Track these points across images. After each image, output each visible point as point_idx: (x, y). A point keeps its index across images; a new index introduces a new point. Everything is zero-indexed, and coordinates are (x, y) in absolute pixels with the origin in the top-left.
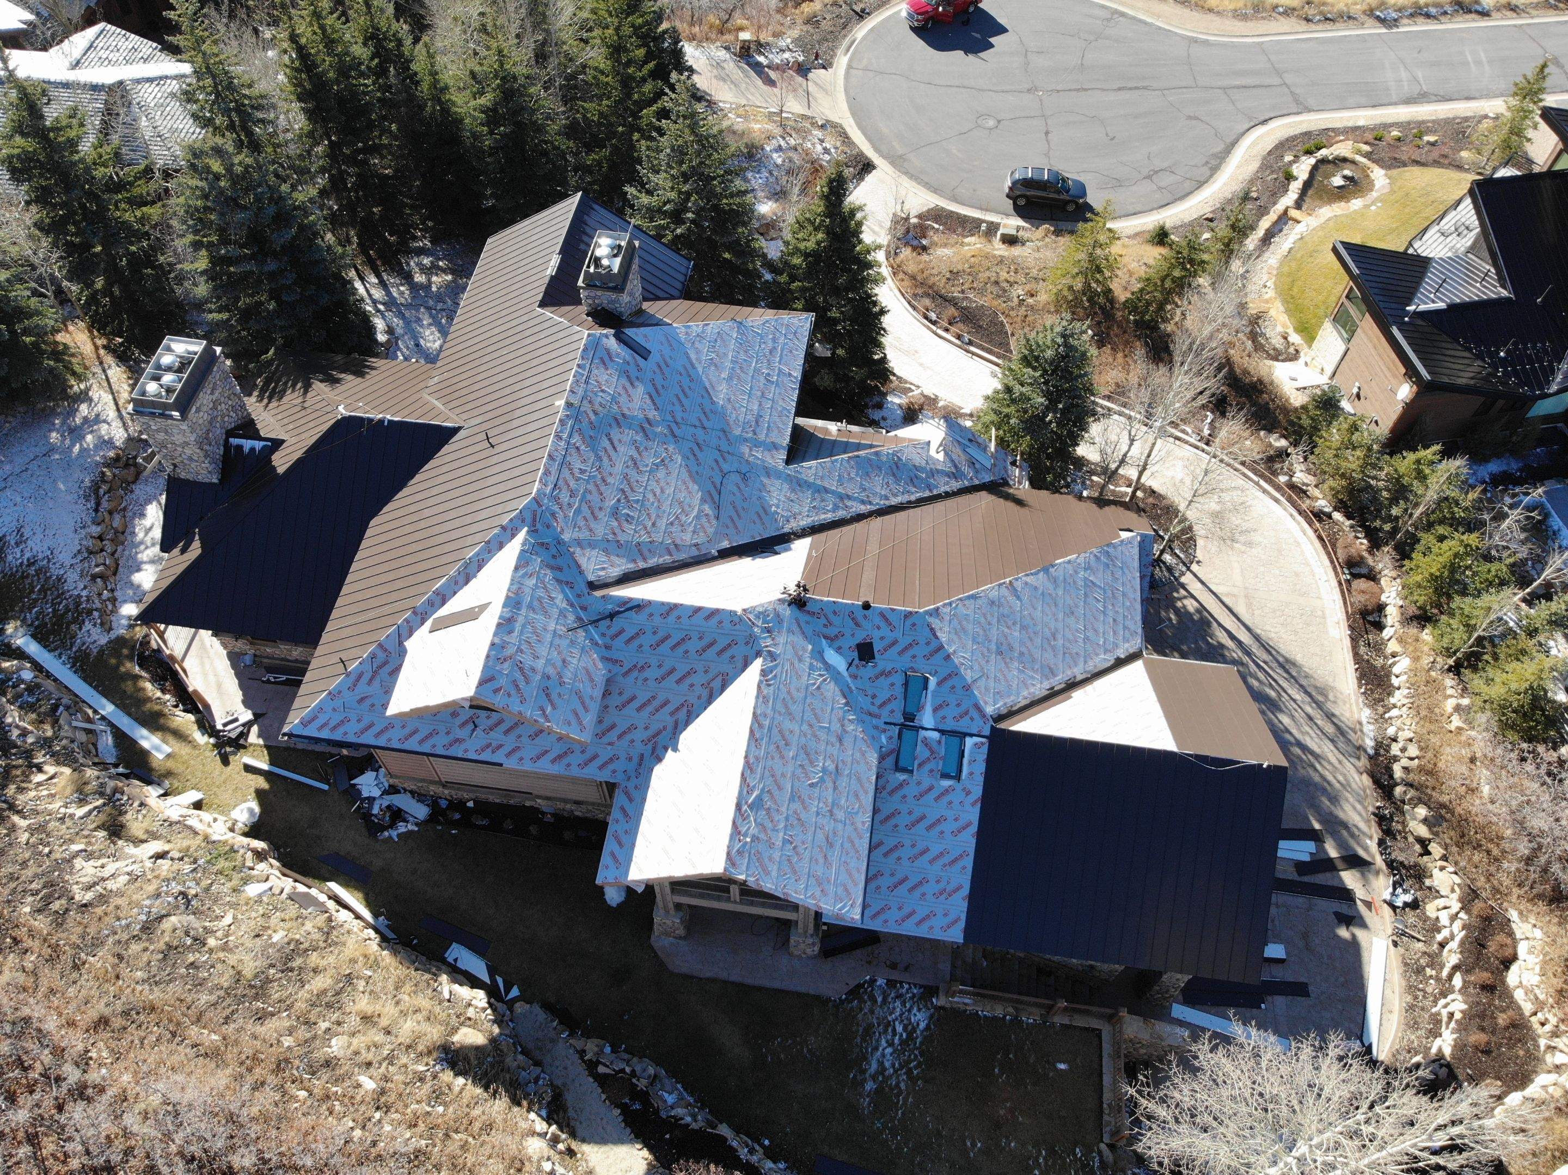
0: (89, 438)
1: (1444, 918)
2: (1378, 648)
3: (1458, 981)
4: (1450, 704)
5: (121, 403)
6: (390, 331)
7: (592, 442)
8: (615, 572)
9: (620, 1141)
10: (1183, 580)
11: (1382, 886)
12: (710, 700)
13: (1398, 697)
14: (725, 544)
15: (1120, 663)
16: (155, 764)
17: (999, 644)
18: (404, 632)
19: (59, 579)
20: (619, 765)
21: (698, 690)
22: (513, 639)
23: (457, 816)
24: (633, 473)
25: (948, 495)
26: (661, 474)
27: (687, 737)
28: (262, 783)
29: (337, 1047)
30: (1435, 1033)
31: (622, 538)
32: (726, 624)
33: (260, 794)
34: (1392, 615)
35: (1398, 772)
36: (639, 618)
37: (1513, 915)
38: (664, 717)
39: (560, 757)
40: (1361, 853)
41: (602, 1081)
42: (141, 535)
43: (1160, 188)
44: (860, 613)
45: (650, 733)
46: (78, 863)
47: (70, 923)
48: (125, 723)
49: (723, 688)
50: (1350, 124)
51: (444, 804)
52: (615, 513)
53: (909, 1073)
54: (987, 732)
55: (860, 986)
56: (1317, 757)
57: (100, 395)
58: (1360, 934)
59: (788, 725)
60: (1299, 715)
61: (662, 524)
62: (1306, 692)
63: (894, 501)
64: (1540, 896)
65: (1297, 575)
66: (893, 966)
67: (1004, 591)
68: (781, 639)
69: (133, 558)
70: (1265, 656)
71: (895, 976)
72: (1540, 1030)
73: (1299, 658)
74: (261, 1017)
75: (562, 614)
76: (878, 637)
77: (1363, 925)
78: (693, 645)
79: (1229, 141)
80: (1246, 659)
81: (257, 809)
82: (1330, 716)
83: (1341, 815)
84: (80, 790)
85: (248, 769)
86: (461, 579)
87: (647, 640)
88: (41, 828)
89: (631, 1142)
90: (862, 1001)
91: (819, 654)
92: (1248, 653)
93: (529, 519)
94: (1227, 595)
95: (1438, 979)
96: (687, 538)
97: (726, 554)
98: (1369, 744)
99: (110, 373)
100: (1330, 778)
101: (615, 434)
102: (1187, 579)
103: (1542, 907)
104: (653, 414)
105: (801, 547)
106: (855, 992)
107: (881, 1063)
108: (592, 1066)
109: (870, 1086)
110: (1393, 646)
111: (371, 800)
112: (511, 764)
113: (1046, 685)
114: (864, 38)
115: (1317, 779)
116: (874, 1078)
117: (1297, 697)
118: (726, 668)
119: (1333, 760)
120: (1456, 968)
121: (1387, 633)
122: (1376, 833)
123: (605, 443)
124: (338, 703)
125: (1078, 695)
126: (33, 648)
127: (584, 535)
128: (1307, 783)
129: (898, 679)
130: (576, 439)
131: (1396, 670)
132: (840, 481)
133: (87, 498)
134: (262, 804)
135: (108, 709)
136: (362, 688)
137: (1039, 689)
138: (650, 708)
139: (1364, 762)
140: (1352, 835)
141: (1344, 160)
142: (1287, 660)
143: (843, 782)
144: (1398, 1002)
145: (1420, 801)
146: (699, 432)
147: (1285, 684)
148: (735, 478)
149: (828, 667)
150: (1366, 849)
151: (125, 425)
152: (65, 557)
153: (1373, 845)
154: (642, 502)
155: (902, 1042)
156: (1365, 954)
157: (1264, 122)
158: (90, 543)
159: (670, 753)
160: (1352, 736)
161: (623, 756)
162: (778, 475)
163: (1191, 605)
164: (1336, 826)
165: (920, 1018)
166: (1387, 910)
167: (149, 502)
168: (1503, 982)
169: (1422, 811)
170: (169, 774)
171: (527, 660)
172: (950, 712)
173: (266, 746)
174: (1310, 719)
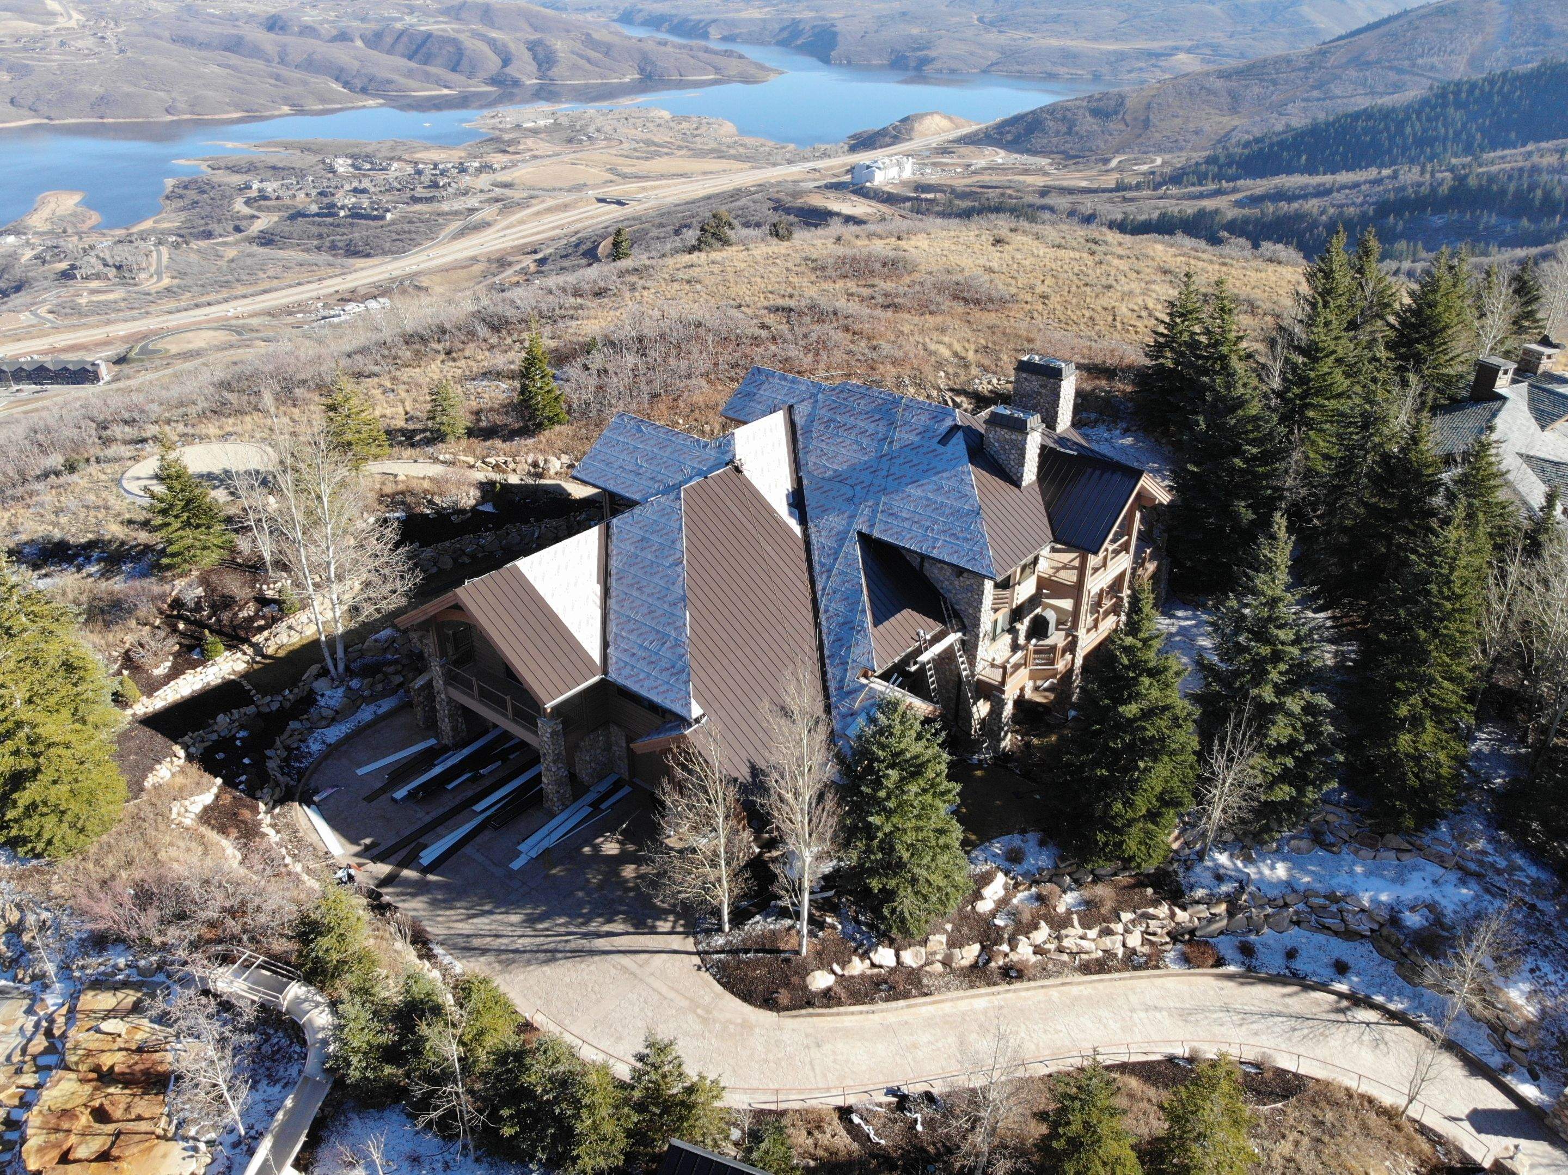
7: (878, 409)
8: (797, 419)
10: (691, 940)
11: (360, 875)
14: (805, 482)
24: (857, 430)
25: (824, 674)
26: (855, 447)
30: (272, 827)
31: (816, 423)
52: (832, 420)
56: (469, 916)
58: (357, 849)
60: (508, 931)
61: (823, 445)
62: (516, 951)
63: (823, 617)
65: (620, 1038)
68: (713, 453)
70: (572, 946)
73: (547, 969)
77: (357, 855)
80: (584, 930)
82: (485, 951)
83: (420, 897)
92: (585, 935)
94: (647, 962)
95: (288, 848)
96: (812, 459)
97: (799, 481)
98: (438, 952)
100: (448, 912)
101: (884, 422)
102: (689, 944)
104: (896, 446)
105: (797, 530)
115: (457, 904)
117: (521, 941)
119: (455, 925)
122: (387, 899)
123: (877, 417)
125: (597, 589)
127: (820, 404)
128: (460, 896)
130: (879, 401)
132: (841, 573)
139: (432, 938)
140: (403, 894)
142: (554, 960)
146: (884, 473)
148: (850, 494)
149: (691, 478)
153: (384, 892)
154: (836, 434)
162: (850, 524)
163: (664, 926)
164: (418, 889)
166: (346, 865)
174: (497, 936)
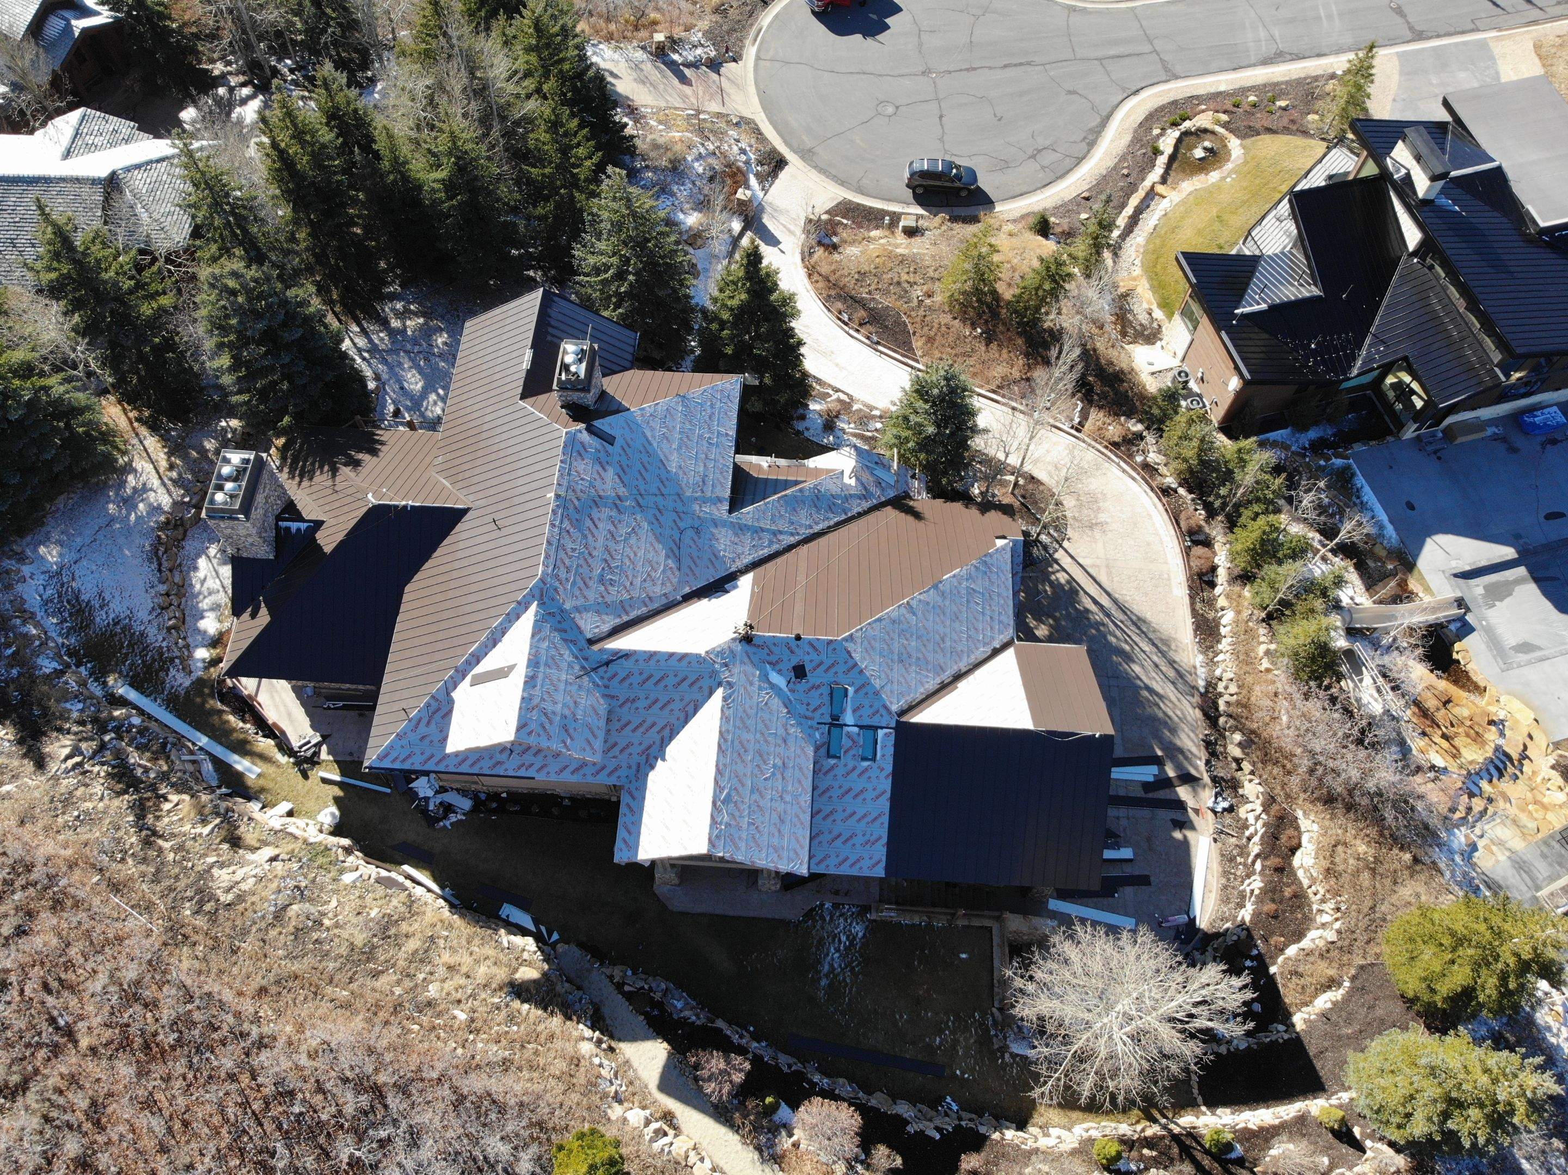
0: (141, 506)
1: (1251, 820)
2: (1211, 603)
3: (1258, 866)
4: (1262, 649)
5: (161, 470)
6: (377, 378)
7: (577, 523)
8: (606, 628)
9: (645, 1038)
10: (1056, 556)
11: (1207, 797)
12: (686, 721)
13: (1224, 645)
14: (687, 590)
15: (996, 652)
16: (250, 783)
17: (900, 654)
18: (450, 686)
19: (142, 634)
20: (623, 772)
21: (677, 713)
22: (537, 692)
23: (494, 805)
24: (611, 544)
25: (860, 515)
26: (633, 541)
27: (671, 750)
28: (338, 792)
29: (433, 991)
30: (1241, 905)
31: (609, 599)
32: (694, 664)
33: (337, 800)
34: (1222, 576)
35: (1222, 707)
36: (628, 664)
37: (1299, 814)
38: (653, 735)
39: (577, 770)
40: (1193, 772)
41: (629, 997)
42: (198, 587)
43: (1043, 167)
44: (793, 644)
45: (643, 747)
46: (216, 872)
47: (221, 919)
48: (219, 751)
49: (696, 711)
50: (1213, 90)
51: (483, 796)
52: (601, 580)
53: (852, 970)
54: (893, 724)
55: (813, 910)
56: (1161, 697)
57: (140, 464)
58: (1190, 834)
59: (746, 736)
60: (1147, 664)
61: (638, 581)
62: (1154, 644)
63: (817, 528)
64: (1318, 799)
65: (1148, 544)
66: (837, 893)
67: (903, 610)
68: (736, 670)
69: (195, 607)
70: (1122, 617)
71: (839, 900)
72: (1314, 899)
73: (1148, 616)
74: (376, 975)
75: (570, 666)
76: (809, 661)
77: (1193, 828)
78: (671, 681)
79: (1104, 114)
80: (1106, 620)
81: (337, 813)
82: (1172, 663)
83: (1178, 743)
84: (200, 813)
85: (325, 781)
86: (490, 644)
87: (636, 679)
88: (180, 848)
89: (654, 1038)
90: (815, 921)
91: (765, 677)
92: (1108, 615)
93: (537, 594)
94: (1093, 566)
95: (1245, 865)
96: (658, 590)
97: (688, 598)
98: (1201, 683)
99: (146, 443)
100: (1170, 713)
101: (595, 513)
102: (1059, 555)
103: (1320, 807)
104: (622, 491)
105: (746, 582)
106: (810, 914)
107: (831, 965)
108: (619, 987)
109: (824, 982)
110: (1222, 602)
111: (427, 799)
112: (541, 777)
113: (938, 680)
114: (770, 26)
115: (1160, 715)
116: (827, 976)
117: (1146, 649)
118: (698, 696)
119: (1174, 699)
120: (1257, 856)
121: (1218, 590)
122: (1204, 755)
123: (588, 523)
124: (404, 742)
125: (962, 685)
126: (132, 695)
127: (578, 603)
128: (1154, 719)
129: (825, 691)
130: (566, 524)
131: (1223, 621)
132: (773, 521)
133: (150, 561)
134: (339, 808)
135: (203, 741)
136: (422, 729)
137: (932, 685)
138: (642, 730)
139: (1196, 699)
140: (1186, 758)
141: (1205, 131)
142: (1139, 619)
143: (788, 774)
144: (1216, 883)
145: (1235, 729)
146: (659, 499)
147: (1136, 639)
148: (690, 533)
149: (773, 686)
150: (1196, 768)
151: (169, 492)
152: (143, 615)
153: (1201, 764)
154: (620, 567)
155: (846, 948)
156: (1193, 850)
157: (1137, 92)
158: (160, 600)
159: (660, 762)
160: (1189, 678)
161: (624, 765)
162: (724, 524)
163: (1062, 577)
164: (1174, 752)
165: (858, 929)
166: (1210, 815)
167: (198, 556)
168: (1290, 864)
169: (1238, 737)
170: (262, 790)
171: (549, 707)
172: (866, 712)
173: (337, 762)
174: (1157, 666)
